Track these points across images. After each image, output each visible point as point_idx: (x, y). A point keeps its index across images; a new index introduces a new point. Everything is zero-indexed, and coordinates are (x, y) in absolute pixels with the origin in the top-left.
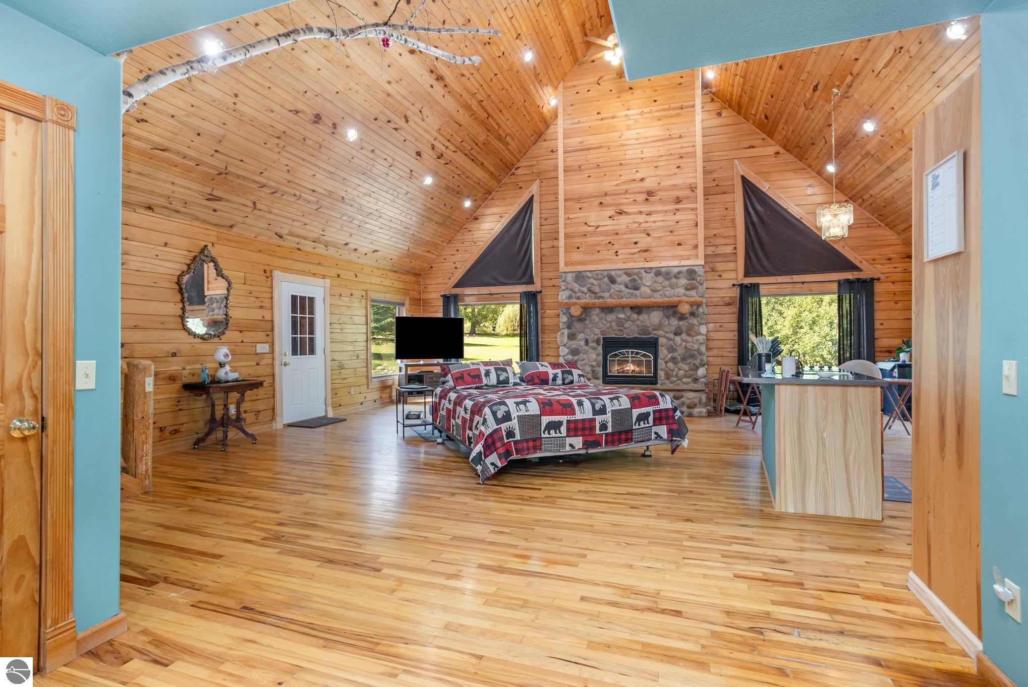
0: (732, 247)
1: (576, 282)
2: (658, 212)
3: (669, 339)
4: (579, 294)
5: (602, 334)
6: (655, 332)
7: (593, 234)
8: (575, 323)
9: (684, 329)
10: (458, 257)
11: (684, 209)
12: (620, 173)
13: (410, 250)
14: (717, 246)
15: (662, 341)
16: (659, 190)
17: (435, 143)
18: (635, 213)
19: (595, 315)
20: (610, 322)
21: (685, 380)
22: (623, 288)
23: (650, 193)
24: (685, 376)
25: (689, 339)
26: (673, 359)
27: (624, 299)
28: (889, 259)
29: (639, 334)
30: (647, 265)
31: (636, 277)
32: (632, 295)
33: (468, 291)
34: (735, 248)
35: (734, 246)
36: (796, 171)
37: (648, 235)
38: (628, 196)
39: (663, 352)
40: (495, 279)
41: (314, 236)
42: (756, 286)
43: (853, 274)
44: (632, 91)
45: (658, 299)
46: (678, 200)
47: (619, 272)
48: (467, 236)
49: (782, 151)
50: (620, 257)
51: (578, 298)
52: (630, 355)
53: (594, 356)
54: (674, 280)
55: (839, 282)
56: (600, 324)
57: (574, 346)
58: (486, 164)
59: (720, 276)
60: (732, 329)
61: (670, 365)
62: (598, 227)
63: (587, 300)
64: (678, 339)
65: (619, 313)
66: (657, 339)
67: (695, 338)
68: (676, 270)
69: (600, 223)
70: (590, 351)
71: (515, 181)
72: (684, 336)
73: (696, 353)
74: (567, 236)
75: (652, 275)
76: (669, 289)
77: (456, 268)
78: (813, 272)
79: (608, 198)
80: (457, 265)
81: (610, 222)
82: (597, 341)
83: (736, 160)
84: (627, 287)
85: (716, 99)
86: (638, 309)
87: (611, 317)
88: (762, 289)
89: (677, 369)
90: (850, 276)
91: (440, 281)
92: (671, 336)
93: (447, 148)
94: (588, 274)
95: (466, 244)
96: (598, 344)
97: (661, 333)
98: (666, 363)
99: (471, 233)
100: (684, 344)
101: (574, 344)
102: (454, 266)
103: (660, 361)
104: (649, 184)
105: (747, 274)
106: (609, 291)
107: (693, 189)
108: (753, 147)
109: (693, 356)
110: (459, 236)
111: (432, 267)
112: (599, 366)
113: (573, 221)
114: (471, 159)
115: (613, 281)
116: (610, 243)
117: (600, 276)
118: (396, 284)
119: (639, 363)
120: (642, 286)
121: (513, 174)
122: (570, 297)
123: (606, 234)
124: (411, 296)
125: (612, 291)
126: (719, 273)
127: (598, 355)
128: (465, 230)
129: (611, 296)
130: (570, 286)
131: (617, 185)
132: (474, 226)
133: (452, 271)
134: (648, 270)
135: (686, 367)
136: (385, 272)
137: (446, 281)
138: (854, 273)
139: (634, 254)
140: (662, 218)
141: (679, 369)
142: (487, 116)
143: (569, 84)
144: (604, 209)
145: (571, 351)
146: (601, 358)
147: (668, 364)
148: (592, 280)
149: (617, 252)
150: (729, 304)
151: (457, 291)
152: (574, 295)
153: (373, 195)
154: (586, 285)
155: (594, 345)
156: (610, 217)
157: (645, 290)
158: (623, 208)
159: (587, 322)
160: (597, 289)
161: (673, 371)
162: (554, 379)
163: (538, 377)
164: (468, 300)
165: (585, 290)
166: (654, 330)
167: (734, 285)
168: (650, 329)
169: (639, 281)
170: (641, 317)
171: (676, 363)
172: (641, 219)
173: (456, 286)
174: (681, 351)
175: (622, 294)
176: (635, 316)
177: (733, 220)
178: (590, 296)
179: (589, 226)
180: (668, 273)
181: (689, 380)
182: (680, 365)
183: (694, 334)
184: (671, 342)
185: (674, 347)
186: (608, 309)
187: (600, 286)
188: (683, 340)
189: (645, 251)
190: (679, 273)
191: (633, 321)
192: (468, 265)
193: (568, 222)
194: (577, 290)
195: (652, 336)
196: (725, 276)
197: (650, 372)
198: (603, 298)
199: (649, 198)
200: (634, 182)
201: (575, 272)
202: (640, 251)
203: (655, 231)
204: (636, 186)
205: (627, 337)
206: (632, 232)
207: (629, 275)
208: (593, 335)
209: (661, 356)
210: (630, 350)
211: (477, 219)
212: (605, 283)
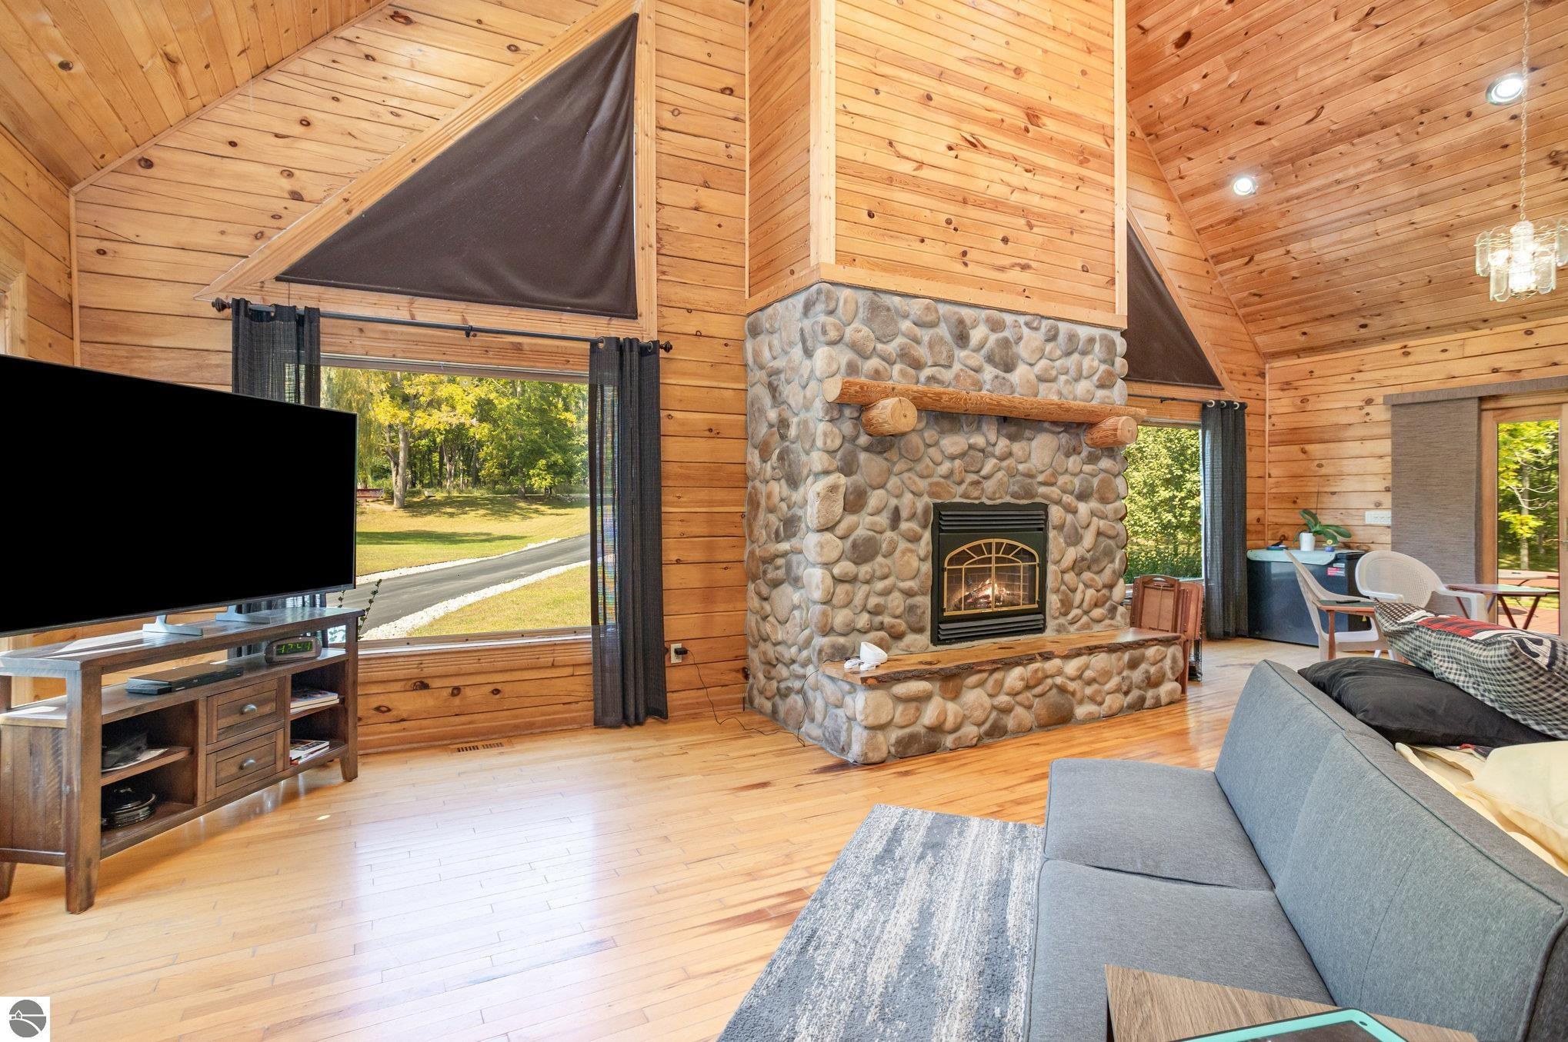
1: (865, 320)
2: (1047, 171)
3: (1067, 509)
4: (876, 364)
5: (932, 495)
6: (1042, 490)
7: (910, 182)
8: (863, 456)
9: (1095, 484)
10: (306, 152)
11: (1093, 182)
12: (973, 29)
15: (1055, 513)
16: (1052, 115)
18: (1002, 157)
19: (916, 438)
20: (953, 458)
21: (1095, 611)
22: (982, 361)
23: (1032, 115)
24: (1094, 603)
25: (1103, 508)
26: (1076, 562)
27: (984, 393)
28: (1244, 375)
29: (1014, 495)
30: (1028, 306)
31: (1008, 334)
32: (1000, 383)
33: (364, 303)
36: (1154, 180)
37: (1031, 226)
39: (1057, 543)
40: (488, 275)
43: (1213, 394)
45: (1049, 395)
46: (1083, 156)
47: (975, 314)
48: (353, 75)
49: (1138, 132)
50: (972, 268)
53: (910, 563)
54: (1076, 356)
56: (928, 461)
57: (861, 532)
61: (1070, 577)
62: (921, 165)
64: (1083, 508)
65: (971, 433)
66: (1045, 507)
67: (1111, 506)
68: (1085, 332)
69: (926, 157)
70: (903, 545)
72: (1095, 502)
73: (1113, 544)
75: (1039, 336)
76: (1070, 378)
77: (296, 196)
78: (1173, 382)
79: (943, 88)
80: (305, 183)
81: (948, 160)
82: (920, 516)
84: (990, 359)
86: (1011, 423)
87: (953, 443)
89: (1081, 586)
90: (1210, 396)
91: (205, 236)
92: (1072, 500)
94: (901, 302)
95: (347, 106)
96: (925, 527)
97: (1054, 491)
98: (1063, 572)
99: (374, 67)
100: (1095, 520)
101: (863, 524)
102: (286, 184)
103: (1051, 567)
104: (1034, 90)
106: (950, 366)
107: (1109, 137)
110: (313, 61)
111: (148, 164)
112: (922, 591)
113: (859, 124)
115: (960, 336)
116: (949, 222)
117: (931, 317)
119: (1007, 575)
120: (1020, 362)
122: (852, 369)
123: (940, 193)
125: (957, 367)
127: (920, 558)
129: (957, 381)
130: (850, 334)
131: (964, 60)
132: (386, 42)
133: (277, 206)
134: (1032, 321)
137: (241, 243)
138: (1216, 390)
139: (1001, 270)
140: (1052, 191)
141: (1087, 586)
144: (934, 116)
145: (854, 545)
146: (927, 567)
147: (1067, 577)
148: (911, 324)
149: (964, 254)
151: (302, 296)
152: (860, 363)
154: (895, 336)
155: (913, 526)
156: (950, 148)
157: (1024, 372)
158: (978, 130)
160: (922, 352)
161: (1074, 592)
164: (359, 342)
165: (892, 351)
166: (1042, 484)
168: (1034, 482)
169: (1015, 348)
170: (1017, 448)
171: (1078, 574)
172: (1017, 176)
173: (295, 274)
174: (1088, 539)
176: (1003, 444)
178: (903, 373)
179: (899, 156)
181: (1104, 612)
182: (1088, 575)
183: (1112, 496)
184: (1071, 518)
185: (1078, 530)
186: (951, 419)
187: (930, 346)
188: (1093, 513)
189: (1025, 267)
190: (1091, 341)
191: (1001, 458)
193: (846, 120)
194: (870, 348)
195: (1038, 500)
197: (1032, 601)
198: (937, 381)
199: (1030, 127)
200: (1000, 69)
201: (865, 288)
202: (1014, 265)
203: (1043, 217)
204: (1005, 82)
205: (988, 502)
206: (997, 205)
207: (996, 326)
208: (910, 496)
209: (1053, 553)
210: (994, 541)
211: (408, 21)
212: (942, 340)
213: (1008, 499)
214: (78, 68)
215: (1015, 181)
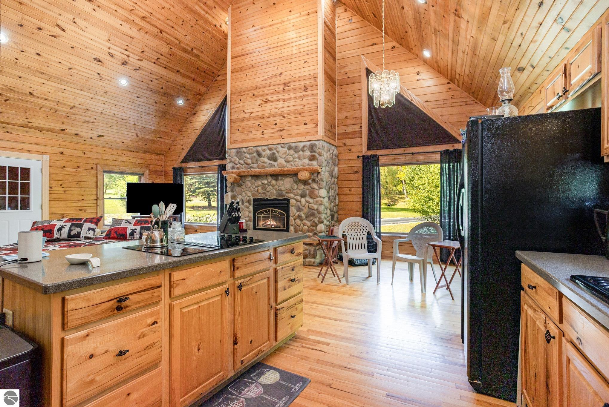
0: (359, 126)
1: (236, 156)
2: (290, 99)
3: (297, 201)
4: (239, 165)
5: (253, 196)
6: (287, 195)
7: (249, 119)
8: (236, 187)
9: (307, 192)
10: (184, 141)
11: (309, 95)
12: (266, 70)
13: (139, 135)
14: (347, 126)
15: (292, 202)
16: (292, 81)
17: (111, 51)
18: (276, 101)
19: (248, 182)
20: (258, 187)
21: (308, 234)
22: (266, 160)
23: (286, 84)
24: (309, 231)
25: (311, 200)
26: (299, 217)
27: (267, 169)
29: (277, 196)
30: (282, 141)
31: (275, 151)
32: (272, 165)
33: (190, 165)
34: (361, 127)
35: (360, 125)
36: (407, 61)
37: (284, 117)
38: (271, 88)
39: (293, 210)
40: (203, 155)
41: (21, 122)
42: (376, 157)
43: (453, 146)
44: (275, 6)
45: (289, 167)
46: (306, 89)
47: (264, 147)
48: (189, 126)
49: (397, 45)
50: (265, 135)
51: (238, 168)
52: (271, 213)
53: (247, 213)
54: (301, 153)
55: (441, 152)
56: (251, 188)
58: (181, 70)
59: (350, 150)
60: (357, 193)
61: (298, 221)
62: (251, 113)
63: (243, 170)
64: (303, 200)
65: (264, 180)
66: (288, 200)
67: (315, 200)
68: (301, 145)
69: (252, 111)
70: (246, 209)
71: (216, 85)
72: (308, 198)
73: (316, 212)
74: (232, 121)
75: (286, 149)
76: (297, 160)
77: (183, 149)
78: (420, 145)
79: (258, 91)
80: (183, 147)
81: (259, 109)
82: (249, 202)
83: (362, 56)
84: (269, 159)
85: (348, 9)
86: (276, 176)
87: (259, 182)
88: (382, 160)
89: (302, 225)
91: (174, 158)
92: (298, 198)
93: (128, 56)
94: (244, 150)
95: (189, 132)
96: (250, 204)
97: (292, 195)
98: (295, 220)
99: (191, 124)
100: (307, 204)
102: (182, 147)
103: (291, 218)
104: (286, 77)
105: (369, 149)
106: (257, 163)
107: (315, 78)
108: (375, 44)
109: (313, 215)
110: (185, 127)
111: (170, 149)
112: (250, 221)
113: (236, 110)
114: (163, 67)
115: (259, 155)
116: (259, 125)
117: (251, 151)
118: (134, 160)
119: (275, 219)
120: (279, 158)
121: (216, 80)
122: (233, 168)
123: (257, 118)
124: (151, 169)
125: (259, 162)
126: (350, 147)
127: (250, 212)
128: (188, 122)
129: (258, 167)
130: (232, 160)
131: (264, 80)
132: (193, 119)
133: (181, 151)
134: (283, 145)
135: (309, 223)
136: (120, 152)
137: (177, 158)
138: (455, 145)
139: (273, 133)
140: (293, 104)
141: (304, 225)
142: (159, 31)
143: (235, 6)
144: (256, 99)
146: (252, 215)
148: (247, 155)
149: (263, 132)
150: (357, 172)
151: (183, 165)
152: (235, 166)
153: (65, 91)
154: (243, 158)
155: (247, 204)
156: (259, 105)
157: (281, 161)
158: (267, 97)
159: (243, 187)
160: (249, 161)
161: (299, 226)
162: (132, 234)
163: (116, 232)
164: (190, 171)
165: (242, 162)
166: (287, 193)
167: (358, 157)
168: (284, 193)
169: (277, 154)
170: (278, 183)
171: (302, 220)
172: (280, 104)
173: (183, 161)
174: (306, 210)
175: (265, 165)
176: (274, 182)
177: (360, 105)
178: (245, 167)
179: (246, 113)
180: (296, 147)
181: (311, 234)
182: (305, 221)
183: (314, 197)
184: (299, 203)
185: (301, 207)
186: (256, 177)
187: (251, 159)
188: (307, 202)
189: (281, 130)
190: (304, 147)
191: (273, 186)
192: (189, 147)
193: (233, 110)
194: (237, 162)
195: (285, 197)
196: (353, 150)
197: (284, 227)
198: (253, 168)
199: (285, 88)
200: (276, 77)
201: (236, 148)
202: (278, 131)
203: (289, 114)
204: (277, 80)
205: (269, 198)
206: (273, 116)
207: (270, 149)
208: (247, 197)
209: (291, 214)
210: (271, 209)
211: (195, 114)
212: (254, 157)
213: (275, 197)
214: (148, 144)
215: (280, 106)
